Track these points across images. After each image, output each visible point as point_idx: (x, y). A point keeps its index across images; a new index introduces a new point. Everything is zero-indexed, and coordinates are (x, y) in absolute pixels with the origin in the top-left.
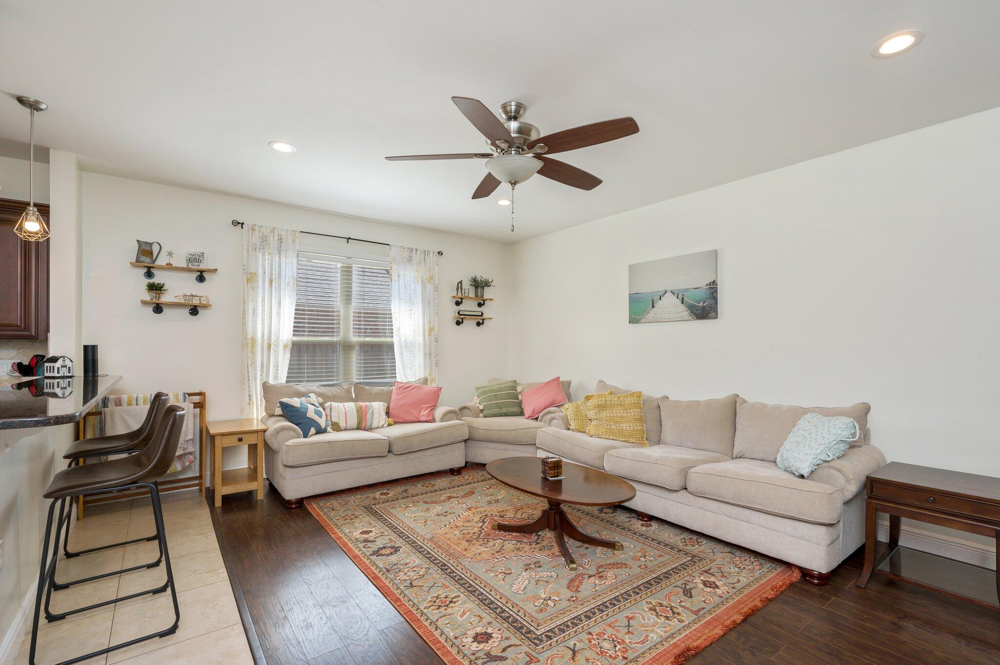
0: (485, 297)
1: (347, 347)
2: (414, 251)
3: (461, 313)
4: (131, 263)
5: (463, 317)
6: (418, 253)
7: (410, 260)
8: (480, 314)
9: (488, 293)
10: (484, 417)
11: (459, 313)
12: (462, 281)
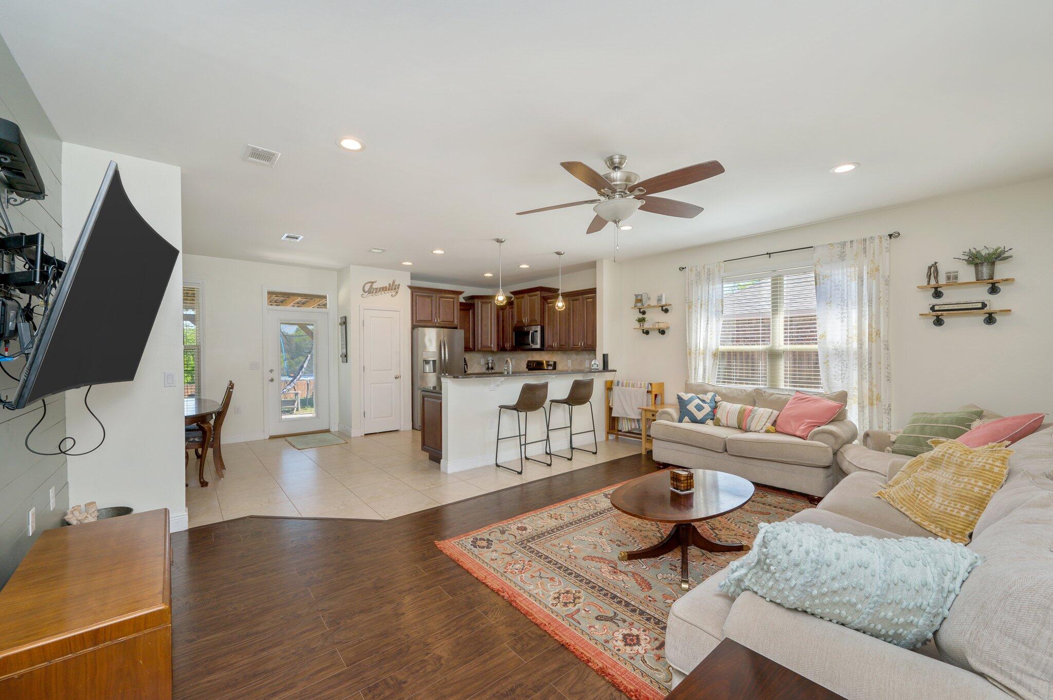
0: (997, 277)
1: (773, 355)
2: (848, 245)
3: (936, 308)
4: (632, 308)
5: (939, 313)
6: (855, 244)
7: (842, 257)
8: (980, 305)
9: (1002, 271)
10: (893, 452)
11: (933, 309)
12: (936, 263)
